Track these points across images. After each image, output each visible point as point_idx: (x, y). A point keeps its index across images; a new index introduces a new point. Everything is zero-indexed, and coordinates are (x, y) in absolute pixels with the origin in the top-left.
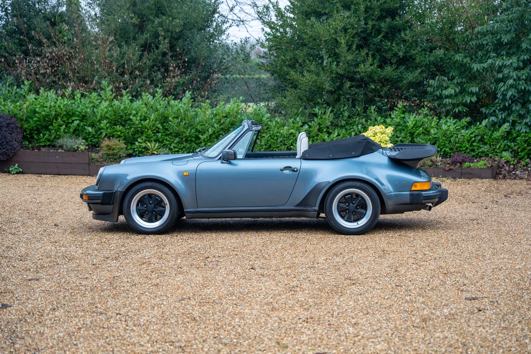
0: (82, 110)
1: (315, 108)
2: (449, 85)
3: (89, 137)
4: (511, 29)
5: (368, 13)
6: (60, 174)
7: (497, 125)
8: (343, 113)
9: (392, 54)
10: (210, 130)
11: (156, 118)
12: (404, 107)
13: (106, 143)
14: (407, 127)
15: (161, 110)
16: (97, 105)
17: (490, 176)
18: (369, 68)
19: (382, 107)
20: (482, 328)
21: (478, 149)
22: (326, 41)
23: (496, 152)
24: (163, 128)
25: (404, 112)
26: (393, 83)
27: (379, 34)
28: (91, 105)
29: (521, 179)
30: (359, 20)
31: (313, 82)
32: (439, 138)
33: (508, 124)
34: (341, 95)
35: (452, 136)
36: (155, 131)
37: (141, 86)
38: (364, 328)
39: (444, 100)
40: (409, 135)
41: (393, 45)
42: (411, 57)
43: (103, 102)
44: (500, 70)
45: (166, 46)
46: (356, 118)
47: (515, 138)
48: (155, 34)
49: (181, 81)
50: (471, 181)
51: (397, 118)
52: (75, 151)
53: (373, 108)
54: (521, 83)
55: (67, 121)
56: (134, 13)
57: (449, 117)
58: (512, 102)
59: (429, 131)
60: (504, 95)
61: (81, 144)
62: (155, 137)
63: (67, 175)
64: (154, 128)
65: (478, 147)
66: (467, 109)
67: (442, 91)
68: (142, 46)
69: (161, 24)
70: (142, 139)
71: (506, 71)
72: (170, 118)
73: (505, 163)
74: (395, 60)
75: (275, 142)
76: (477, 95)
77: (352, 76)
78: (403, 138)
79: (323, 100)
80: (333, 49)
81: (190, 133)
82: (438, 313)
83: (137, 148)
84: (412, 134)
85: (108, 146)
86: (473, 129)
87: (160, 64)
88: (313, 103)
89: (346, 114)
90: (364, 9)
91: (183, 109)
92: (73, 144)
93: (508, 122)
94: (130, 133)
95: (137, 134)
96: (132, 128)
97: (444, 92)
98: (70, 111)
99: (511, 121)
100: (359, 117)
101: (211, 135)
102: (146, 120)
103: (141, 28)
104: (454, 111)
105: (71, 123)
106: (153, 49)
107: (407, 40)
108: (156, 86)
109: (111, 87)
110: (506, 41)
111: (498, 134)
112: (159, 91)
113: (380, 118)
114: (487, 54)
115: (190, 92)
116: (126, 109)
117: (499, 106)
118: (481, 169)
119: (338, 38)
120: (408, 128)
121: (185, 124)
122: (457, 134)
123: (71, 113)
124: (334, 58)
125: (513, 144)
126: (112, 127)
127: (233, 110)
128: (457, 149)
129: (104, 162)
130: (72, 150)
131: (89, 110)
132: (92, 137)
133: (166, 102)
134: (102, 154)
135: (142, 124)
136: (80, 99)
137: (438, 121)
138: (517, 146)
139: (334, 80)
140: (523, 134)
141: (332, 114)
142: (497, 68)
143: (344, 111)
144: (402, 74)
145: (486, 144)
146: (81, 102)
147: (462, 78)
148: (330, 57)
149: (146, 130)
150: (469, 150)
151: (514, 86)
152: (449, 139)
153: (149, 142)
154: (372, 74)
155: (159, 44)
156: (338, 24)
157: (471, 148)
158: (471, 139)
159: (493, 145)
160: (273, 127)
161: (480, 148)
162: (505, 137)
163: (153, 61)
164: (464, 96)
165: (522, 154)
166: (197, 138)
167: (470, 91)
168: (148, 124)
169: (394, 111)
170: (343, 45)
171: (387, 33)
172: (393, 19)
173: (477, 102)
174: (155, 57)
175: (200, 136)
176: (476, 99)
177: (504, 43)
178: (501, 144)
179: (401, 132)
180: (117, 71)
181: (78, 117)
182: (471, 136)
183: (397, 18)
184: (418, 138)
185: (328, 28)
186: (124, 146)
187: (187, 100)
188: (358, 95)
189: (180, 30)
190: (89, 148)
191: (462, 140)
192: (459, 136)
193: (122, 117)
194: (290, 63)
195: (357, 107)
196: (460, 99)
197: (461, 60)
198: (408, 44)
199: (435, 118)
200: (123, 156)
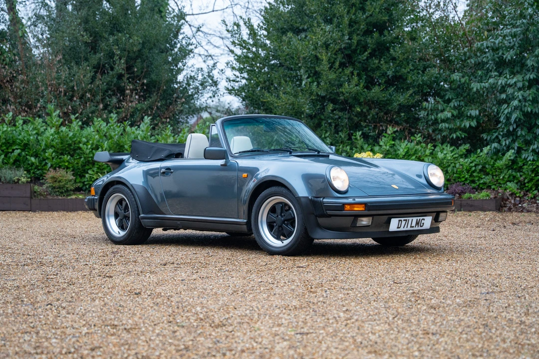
0: (24, 137)
2: (445, 108)
3: (32, 169)
4: (515, 45)
5: (352, 27)
7: (500, 154)
9: (380, 73)
11: (109, 147)
12: (395, 132)
13: (51, 174)
14: (397, 155)
15: (116, 138)
16: (42, 132)
17: (494, 208)
18: (354, 87)
19: (369, 133)
20: (505, 313)
22: (304, 58)
23: (500, 183)
25: (394, 139)
26: (383, 105)
27: (366, 51)
28: (34, 132)
29: (528, 211)
30: (343, 35)
31: (290, 105)
33: (513, 151)
34: (322, 120)
35: (449, 166)
37: (93, 112)
38: (358, 313)
39: (439, 124)
41: (382, 62)
42: (401, 77)
43: (49, 128)
44: (503, 90)
45: (123, 67)
46: (340, 146)
47: (521, 167)
48: (110, 53)
49: (139, 106)
50: (473, 214)
51: (386, 146)
52: (16, 183)
53: (359, 133)
54: (527, 104)
55: (6, 150)
56: (86, 30)
57: (445, 144)
58: (517, 127)
59: (423, 159)
60: (508, 118)
61: (22, 176)
63: (4, 211)
65: (479, 177)
66: (466, 135)
67: (437, 114)
68: (94, 68)
69: (117, 42)
70: (93, 171)
71: (510, 91)
72: (126, 147)
73: (510, 195)
74: (384, 80)
76: (477, 119)
77: (335, 98)
80: (312, 67)
82: (449, 302)
83: (87, 181)
85: (53, 178)
86: (473, 157)
87: (115, 88)
90: (348, 22)
91: (141, 136)
92: (12, 176)
93: (514, 149)
94: (80, 164)
95: (88, 165)
96: (81, 158)
97: (439, 115)
98: (10, 139)
99: (516, 148)
100: (343, 144)
102: (97, 148)
103: (93, 47)
104: (451, 137)
105: (11, 153)
106: (107, 70)
107: (397, 58)
108: (111, 112)
109: (58, 112)
110: (509, 58)
111: (501, 163)
112: (114, 116)
113: (367, 145)
114: (487, 73)
115: (150, 118)
116: (75, 137)
117: (502, 131)
118: (483, 200)
119: (318, 54)
120: (399, 156)
122: (455, 164)
123: (11, 141)
124: (314, 78)
125: (518, 174)
126: (58, 157)
128: (454, 180)
129: (48, 196)
130: (11, 182)
131: (32, 137)
132: (35, 168)
133: (122, 128)
134: (47, 187)
135: (93, 153)
136: (22, 125)
137: (433, 148)
138: (524, 176)
139: (314, 103)
140: (530, 162)
142: (500, 88)
144: (392, 96)
145: (487, 174)
146: (23, 129)
147: (460, 101)
148: (308, 78)
150: (469, 181)
151: (520, 108)
152: (446, 169)
153: (101, 174)
154: (358, 94)
155: (114, 65)
156: (318, 38)
157: (471, 179)
158: (471, 168)
159: (496, 176)
161: (482, 179)
162: (509, 166)
163: (107, 84)
164: (462, 121)
165: (530, 185)
167: (469, 114)
169: (383, 138)
170: (325, 62)
171: (374, 50)
172: (381, 33)
173: (477, 127)
174: (109, 79)
176: (476, 123)
177: (507, 61)
178: (505, 174)
180: (65, 94)
181: (19, 145)
182: (471, 165)
183: (386, 32)
185: (307, 43)
186: (72, 177)
187: (145, 127)
188: (342, 119)
189: (138, 49)
190: (31, 180)
191: (460, 170)
192: (457, 165)
193: (70, 145)
194: (264, 85)
195: (340, 134)
196: (458, 124)
197: (458, 79)
198: (398, 62)
199: (429, 146)
200: (71, 190)
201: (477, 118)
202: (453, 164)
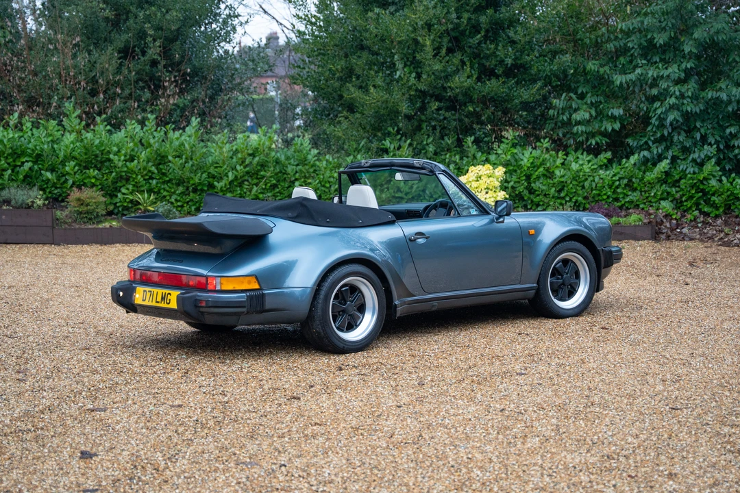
0: (35, 146)
1: (385, 140)
2: (580, 105)
3: (47, 187)
4: (667, 25)
6: (8, 242)
7: (649, 164)
8: (427, 147)
9: (497, 61)
10: (230, 174)
11: (147, 157)
12: (515, 138)
13: (75, 194)
14: (520, 167)
15: (156, 146)
16: (58, 139)
17: (650, 236)
18: (465, 81)
19: (484, 138)
21: (624, 198)
22: (400, 42)
23: (650, 202)
24: (158, 172)
25: (514, 146)
26: (500, 103)
27: (477, 32)
28: (48, 140)
29: (691, 239)
30: (449, 12)
31: (383, 103)
32: (566, 182)
33: (667, 161)
34: (423, 121)
35: (586, 179)
36: (147, 177)
37: (122, 111)
39: (573, 127)
40: (524, 178)
41: (499, 48)
42: (522, 65)
43: (67, 134)
44: (654, 83)
45: (158, 52)
46: (446, 154)
47: (678, 181)
48: (140, 33)
49: (181, 102)
50: (624, 244)
51: (506, 155)
52: (29, 207)
53: (470, 139)
54: (685, 102)
55: (13, 163)
56: (106, 1)
57: (580, 152)
58: (673, 130)
59: (553, 172)
60: (661, 119)
61: (37, 198)
62: (148, 185)
63: (18, 244)
64: (145, 173)
65: (624, 194)
66: (608, 141)
67: (570, 114)
68: (119, 52)
69: (148, 19)
70: (128, 189)
71: (663, 85)
72: (170, 158)
73: (664, 217)
74: (501, 70)
75: (327, 190)
77: (440, 94)
78: (515, 182)
79: (396, 129)
80: (410, 54)
81: (200, 180)
84: (528, 177)
85: (79, 200)
86: (615, 169)
87: (147, 78)
88: (382, 134)
89: (431, 149)
91: (189, 144)
92: (25, 197)
93: (667, 158)
94: (110, 180)
95: (120, 181)
96: (112, 172)
97: (574, 116)
98: (17, 149)
99: (669, 158)
100: (450, 152)
101: (231, 183)
102: (132, 160)
103: (116, 24)
104: (589, 143)
105: (20, 166)
106: (137, 55)
107: (519, 42)
110: (661, 42)
111: (652, 176)
112: (151, 117)
113: (480, 154)
114: (631, 62)
115: (199, 119)
116: (102, 145)
117: (652, 136)
118: (635, 226)
119: (419, 38)
120: (522, 168)
121: (192, 166)
122: (593, 177)
123: (19, 152)
124: (412, 67)
125: (674, 190)
126: (81, 172)
127: (264, 144)
128: (593, 197)
129: (73, 224)
130: (24, 206)
131: (46, 146)
132: (52, 187)
133: (162, 133)
134: (71, 212)
135: (127, 167)
136: (31, 130)
137: (565, 157)
138: (681, 193)
139: (412, 100)
140: (689, 176)
141: (411, 149)
142: (650, 81)
143: (427, 144)
144: (511, 91)
145: (634, 190)
146: (32, 134)
147: (597, 96)
148: (405, 65)
149: (134, 176)
150: (611, 199)
151: (677, 107)
152: (582, 184)
153: (139, 192)
154: (469, 89)
155: (146, 48)
156: (419, 17)
157: (614, 196)
158: (613, 183)
159: (645, 192)
160: (323, 169)
161: (627, 196)
162: (663, 180)
163: (136, 74)
164: (601, 121)
165: (689, 204)
166: (211, 186)
167: (610, 114)
168: (137, 167)
169: (501, 144)
170: (428, 49)
171: (487, 31)
172: (496, 10)
173: (621, 130)
174: (139, 66)
175: (216, 183)
176: (619, 126)
177: (658, 45)
179: (511, 174)
180: (86, 88)
181: (30, 156)
182: (614, 178)
183: (503, 9)
184: (537, 183)
185: (403, 23)
186: (102, 199)
187: (193, 131)
188: (449, 121)
189: (178, 26)
190: (49, 203)
191: (601, 185)
192: (597, 179)
193: (96, 156)
194: (341, 74)
195: (446, 138)
196: (597, 126)
197: (596, 70)
198: (519, 46)
199: (560, 154)
200: (102, 215)
201: (620, 118)
202: (591, 178)
